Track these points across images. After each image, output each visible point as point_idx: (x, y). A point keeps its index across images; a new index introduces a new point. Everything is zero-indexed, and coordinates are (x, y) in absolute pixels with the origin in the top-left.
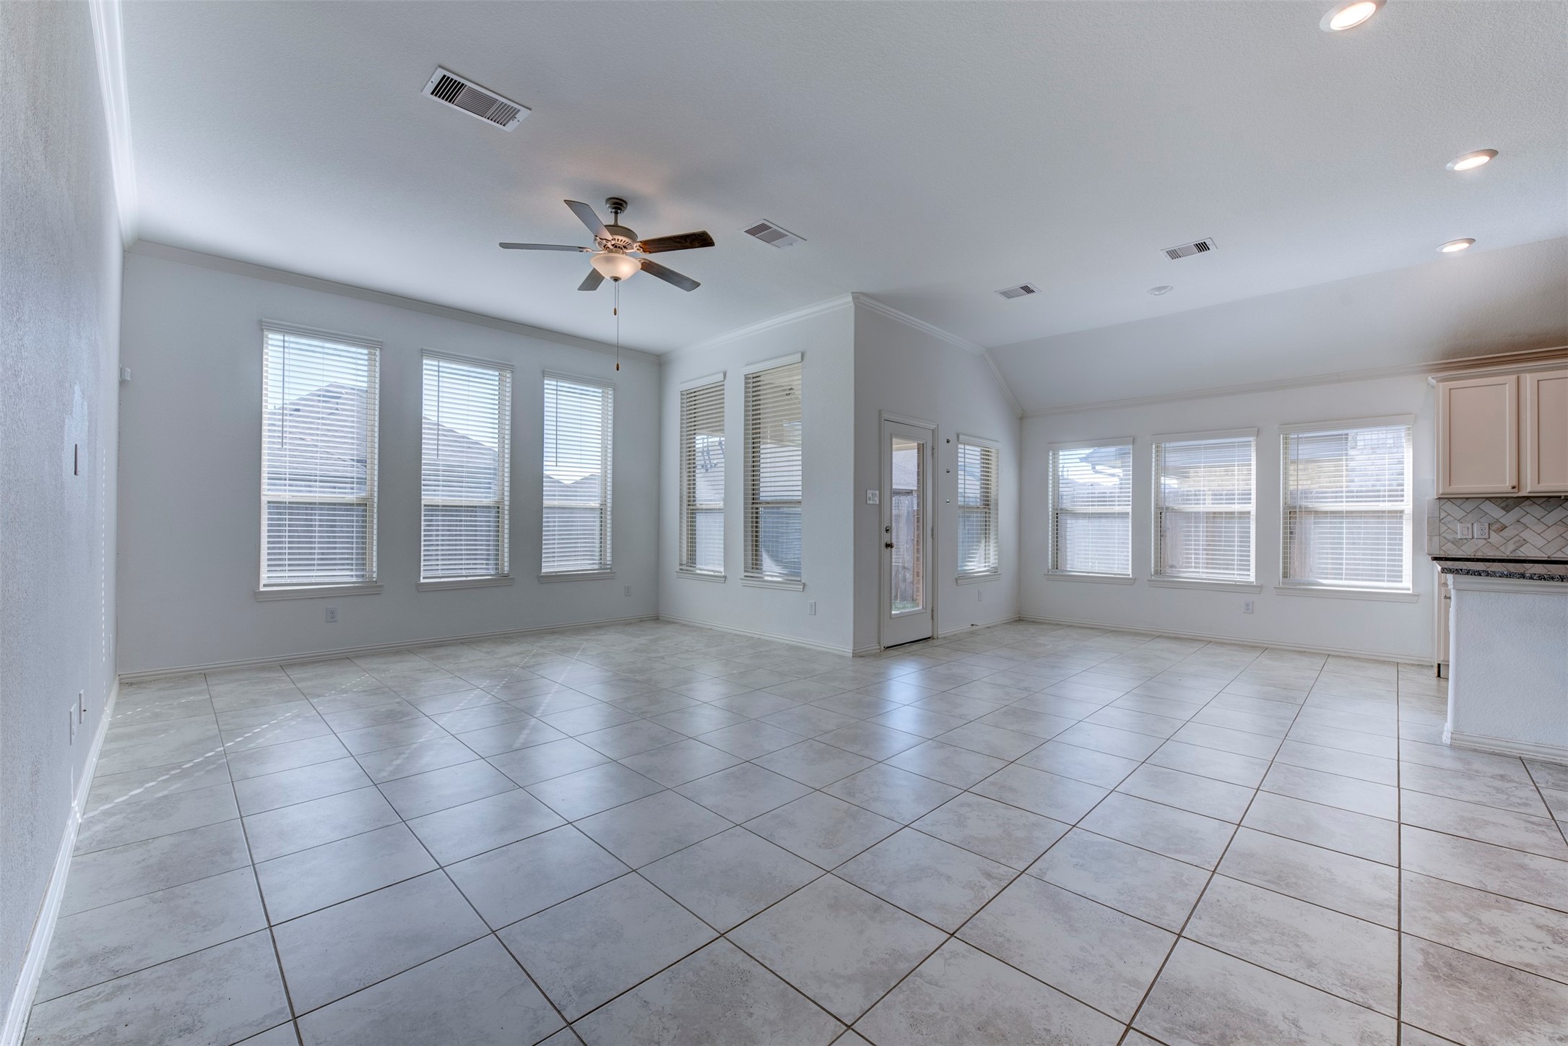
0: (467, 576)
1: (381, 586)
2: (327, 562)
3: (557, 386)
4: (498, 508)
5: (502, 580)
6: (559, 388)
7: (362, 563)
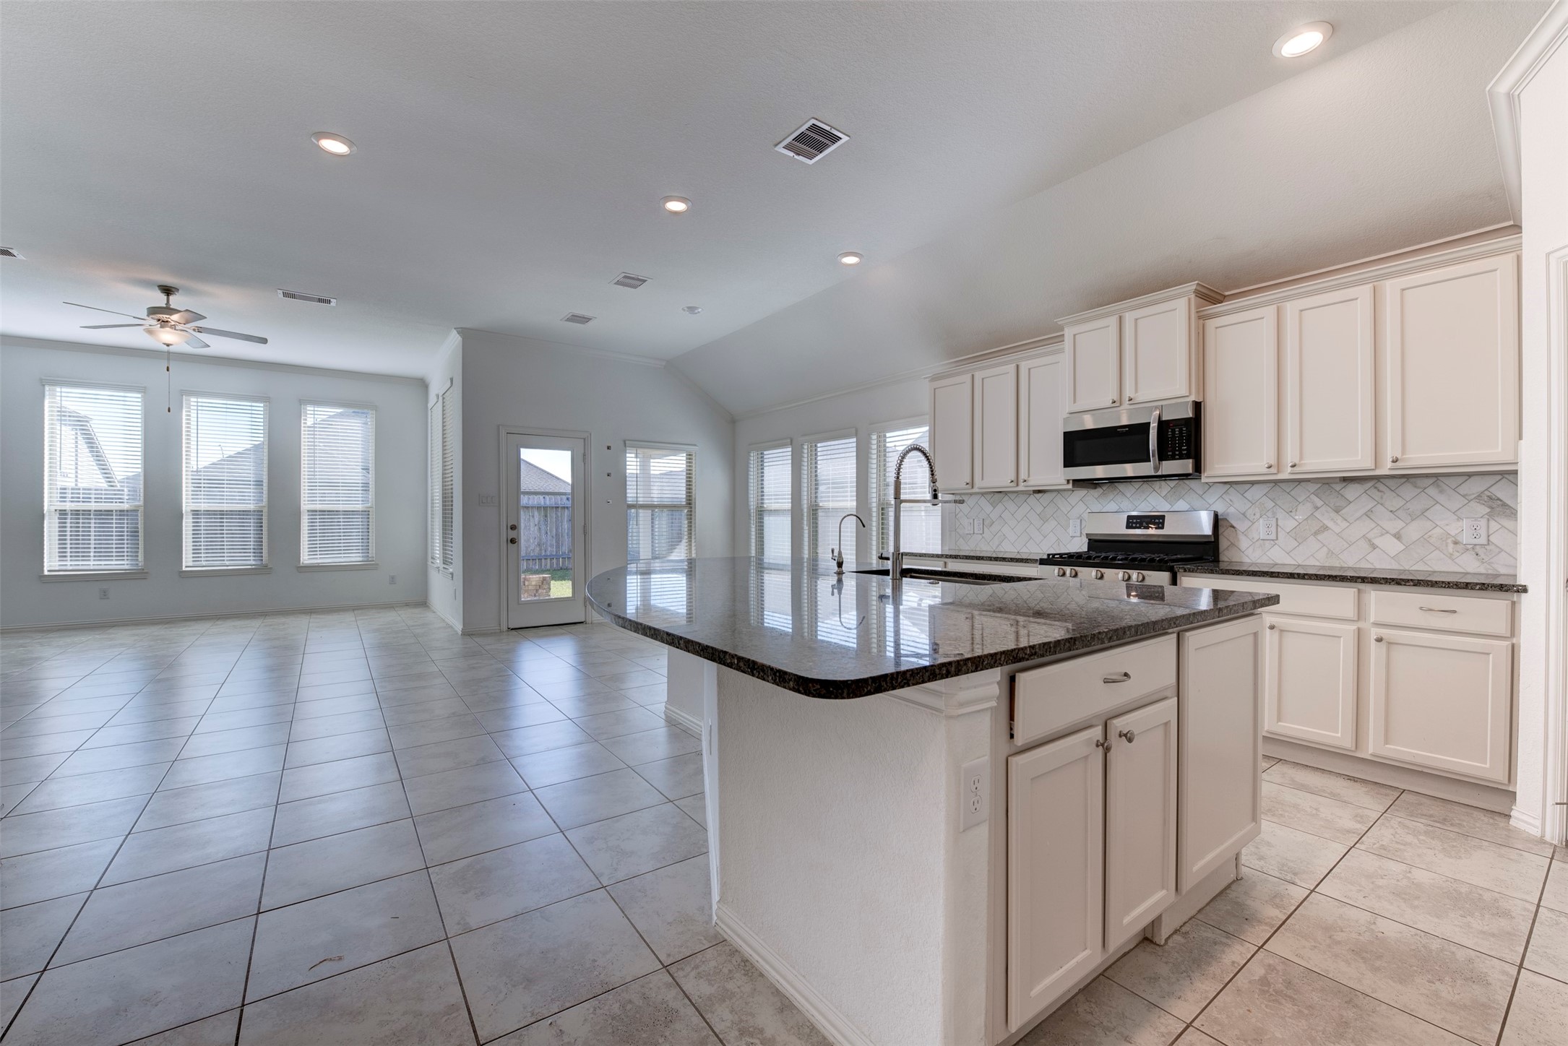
0: (227, 566)
1: (147, 573)
2: (102, 553)
3: (314, 411)
4: (259, 513)
5: (262, 570)
6: (316, 413)
7: (135, 555)
